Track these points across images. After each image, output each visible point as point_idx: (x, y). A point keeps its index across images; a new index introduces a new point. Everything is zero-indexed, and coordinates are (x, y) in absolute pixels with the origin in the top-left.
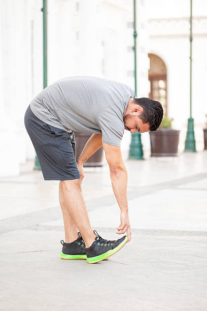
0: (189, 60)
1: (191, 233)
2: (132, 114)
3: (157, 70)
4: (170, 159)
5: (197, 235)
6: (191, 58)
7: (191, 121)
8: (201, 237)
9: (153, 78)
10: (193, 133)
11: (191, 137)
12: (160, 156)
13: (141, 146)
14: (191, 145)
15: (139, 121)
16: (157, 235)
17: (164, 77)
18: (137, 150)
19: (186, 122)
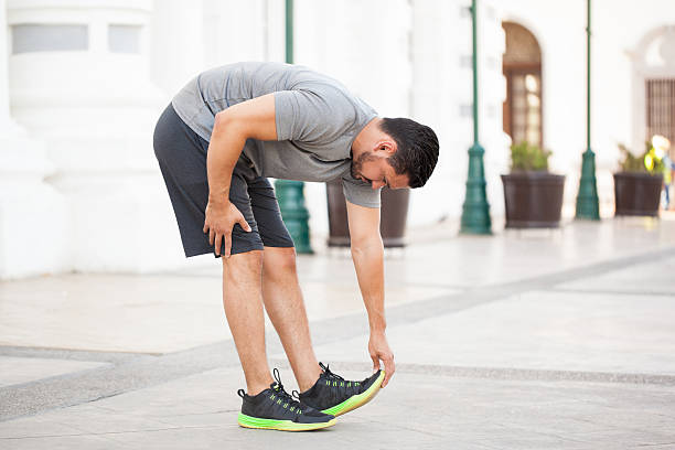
0: (586, 34)
1: (573, 376)
2: (374, 154)
3: (522, 55)
4: (545, 233)
5: (585, 379)
6: (588, 30)
7: (588, 157)
8: (592, 384)
9: (512, 71)
10: (594, 182)
11: (589, 189)
12: (526, 227)
13: (486, 208)
14: (589, 206)
15: (389, 170)
16: (504, 378)
17: (536, 69)
18: (478, 215)
19: (579, 160)
